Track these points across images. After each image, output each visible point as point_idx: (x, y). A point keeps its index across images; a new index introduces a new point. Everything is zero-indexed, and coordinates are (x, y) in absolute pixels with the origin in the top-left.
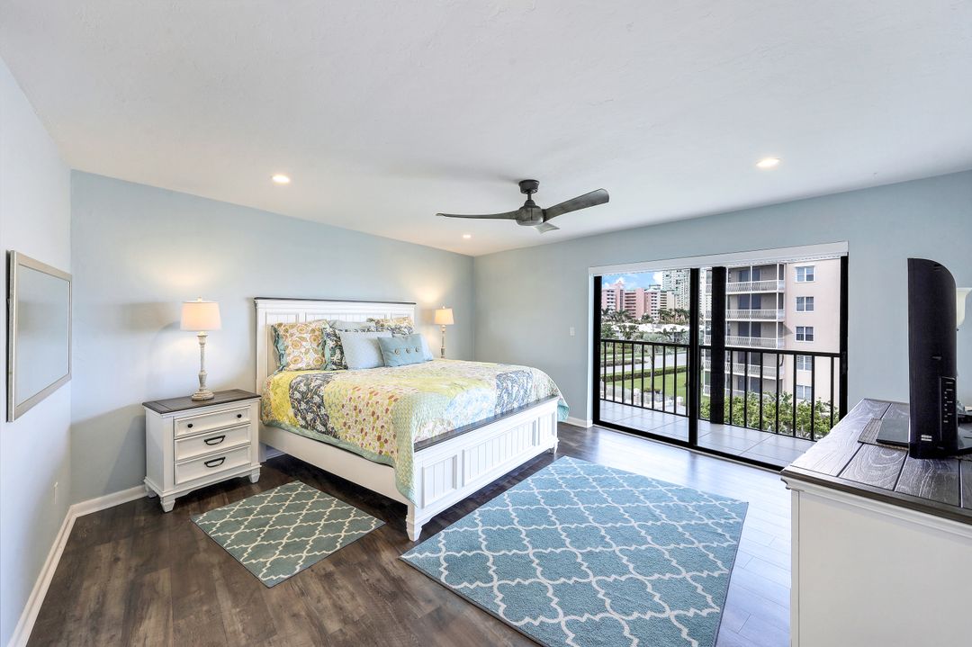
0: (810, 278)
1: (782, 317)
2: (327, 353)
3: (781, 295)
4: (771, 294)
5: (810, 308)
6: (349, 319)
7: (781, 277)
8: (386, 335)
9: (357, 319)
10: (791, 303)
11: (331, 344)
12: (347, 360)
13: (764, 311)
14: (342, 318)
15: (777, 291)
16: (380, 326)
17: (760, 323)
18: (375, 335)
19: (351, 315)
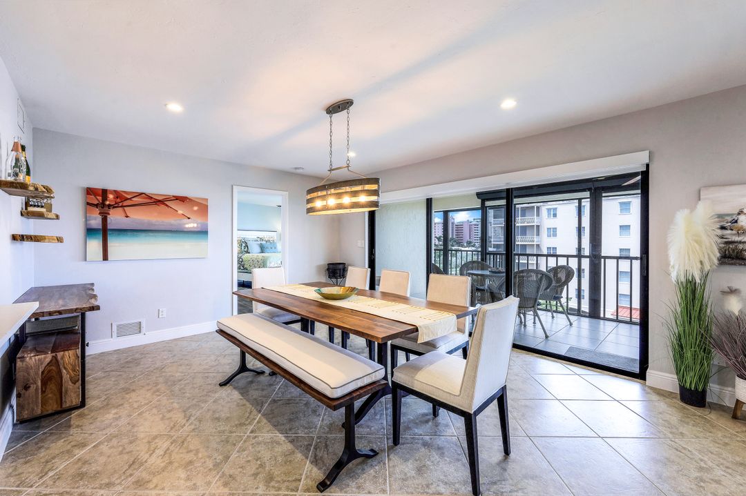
0: (555, 215)
1: (538, 242)
2: (243, 248)
3: (538, 226)
4: (530, 226)
5: (555, 235)
6: (250, 237)
7: (538, 215)
8: (264, 242)
9: (253, 237)
10: (544, 232)
11: (244, 245)
12: (250, 250)
13: (528, 237)
14: (247, 237)
15: (535, 224)
16: (261, 239)
17: (525, 245)
18: (259, 243)
19: (250, 236)
